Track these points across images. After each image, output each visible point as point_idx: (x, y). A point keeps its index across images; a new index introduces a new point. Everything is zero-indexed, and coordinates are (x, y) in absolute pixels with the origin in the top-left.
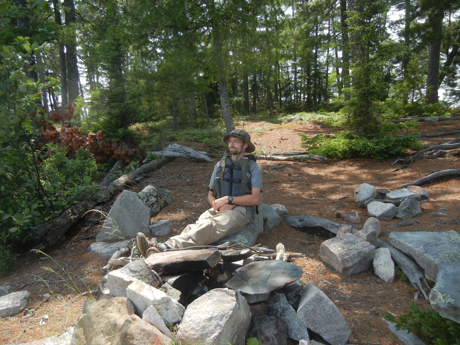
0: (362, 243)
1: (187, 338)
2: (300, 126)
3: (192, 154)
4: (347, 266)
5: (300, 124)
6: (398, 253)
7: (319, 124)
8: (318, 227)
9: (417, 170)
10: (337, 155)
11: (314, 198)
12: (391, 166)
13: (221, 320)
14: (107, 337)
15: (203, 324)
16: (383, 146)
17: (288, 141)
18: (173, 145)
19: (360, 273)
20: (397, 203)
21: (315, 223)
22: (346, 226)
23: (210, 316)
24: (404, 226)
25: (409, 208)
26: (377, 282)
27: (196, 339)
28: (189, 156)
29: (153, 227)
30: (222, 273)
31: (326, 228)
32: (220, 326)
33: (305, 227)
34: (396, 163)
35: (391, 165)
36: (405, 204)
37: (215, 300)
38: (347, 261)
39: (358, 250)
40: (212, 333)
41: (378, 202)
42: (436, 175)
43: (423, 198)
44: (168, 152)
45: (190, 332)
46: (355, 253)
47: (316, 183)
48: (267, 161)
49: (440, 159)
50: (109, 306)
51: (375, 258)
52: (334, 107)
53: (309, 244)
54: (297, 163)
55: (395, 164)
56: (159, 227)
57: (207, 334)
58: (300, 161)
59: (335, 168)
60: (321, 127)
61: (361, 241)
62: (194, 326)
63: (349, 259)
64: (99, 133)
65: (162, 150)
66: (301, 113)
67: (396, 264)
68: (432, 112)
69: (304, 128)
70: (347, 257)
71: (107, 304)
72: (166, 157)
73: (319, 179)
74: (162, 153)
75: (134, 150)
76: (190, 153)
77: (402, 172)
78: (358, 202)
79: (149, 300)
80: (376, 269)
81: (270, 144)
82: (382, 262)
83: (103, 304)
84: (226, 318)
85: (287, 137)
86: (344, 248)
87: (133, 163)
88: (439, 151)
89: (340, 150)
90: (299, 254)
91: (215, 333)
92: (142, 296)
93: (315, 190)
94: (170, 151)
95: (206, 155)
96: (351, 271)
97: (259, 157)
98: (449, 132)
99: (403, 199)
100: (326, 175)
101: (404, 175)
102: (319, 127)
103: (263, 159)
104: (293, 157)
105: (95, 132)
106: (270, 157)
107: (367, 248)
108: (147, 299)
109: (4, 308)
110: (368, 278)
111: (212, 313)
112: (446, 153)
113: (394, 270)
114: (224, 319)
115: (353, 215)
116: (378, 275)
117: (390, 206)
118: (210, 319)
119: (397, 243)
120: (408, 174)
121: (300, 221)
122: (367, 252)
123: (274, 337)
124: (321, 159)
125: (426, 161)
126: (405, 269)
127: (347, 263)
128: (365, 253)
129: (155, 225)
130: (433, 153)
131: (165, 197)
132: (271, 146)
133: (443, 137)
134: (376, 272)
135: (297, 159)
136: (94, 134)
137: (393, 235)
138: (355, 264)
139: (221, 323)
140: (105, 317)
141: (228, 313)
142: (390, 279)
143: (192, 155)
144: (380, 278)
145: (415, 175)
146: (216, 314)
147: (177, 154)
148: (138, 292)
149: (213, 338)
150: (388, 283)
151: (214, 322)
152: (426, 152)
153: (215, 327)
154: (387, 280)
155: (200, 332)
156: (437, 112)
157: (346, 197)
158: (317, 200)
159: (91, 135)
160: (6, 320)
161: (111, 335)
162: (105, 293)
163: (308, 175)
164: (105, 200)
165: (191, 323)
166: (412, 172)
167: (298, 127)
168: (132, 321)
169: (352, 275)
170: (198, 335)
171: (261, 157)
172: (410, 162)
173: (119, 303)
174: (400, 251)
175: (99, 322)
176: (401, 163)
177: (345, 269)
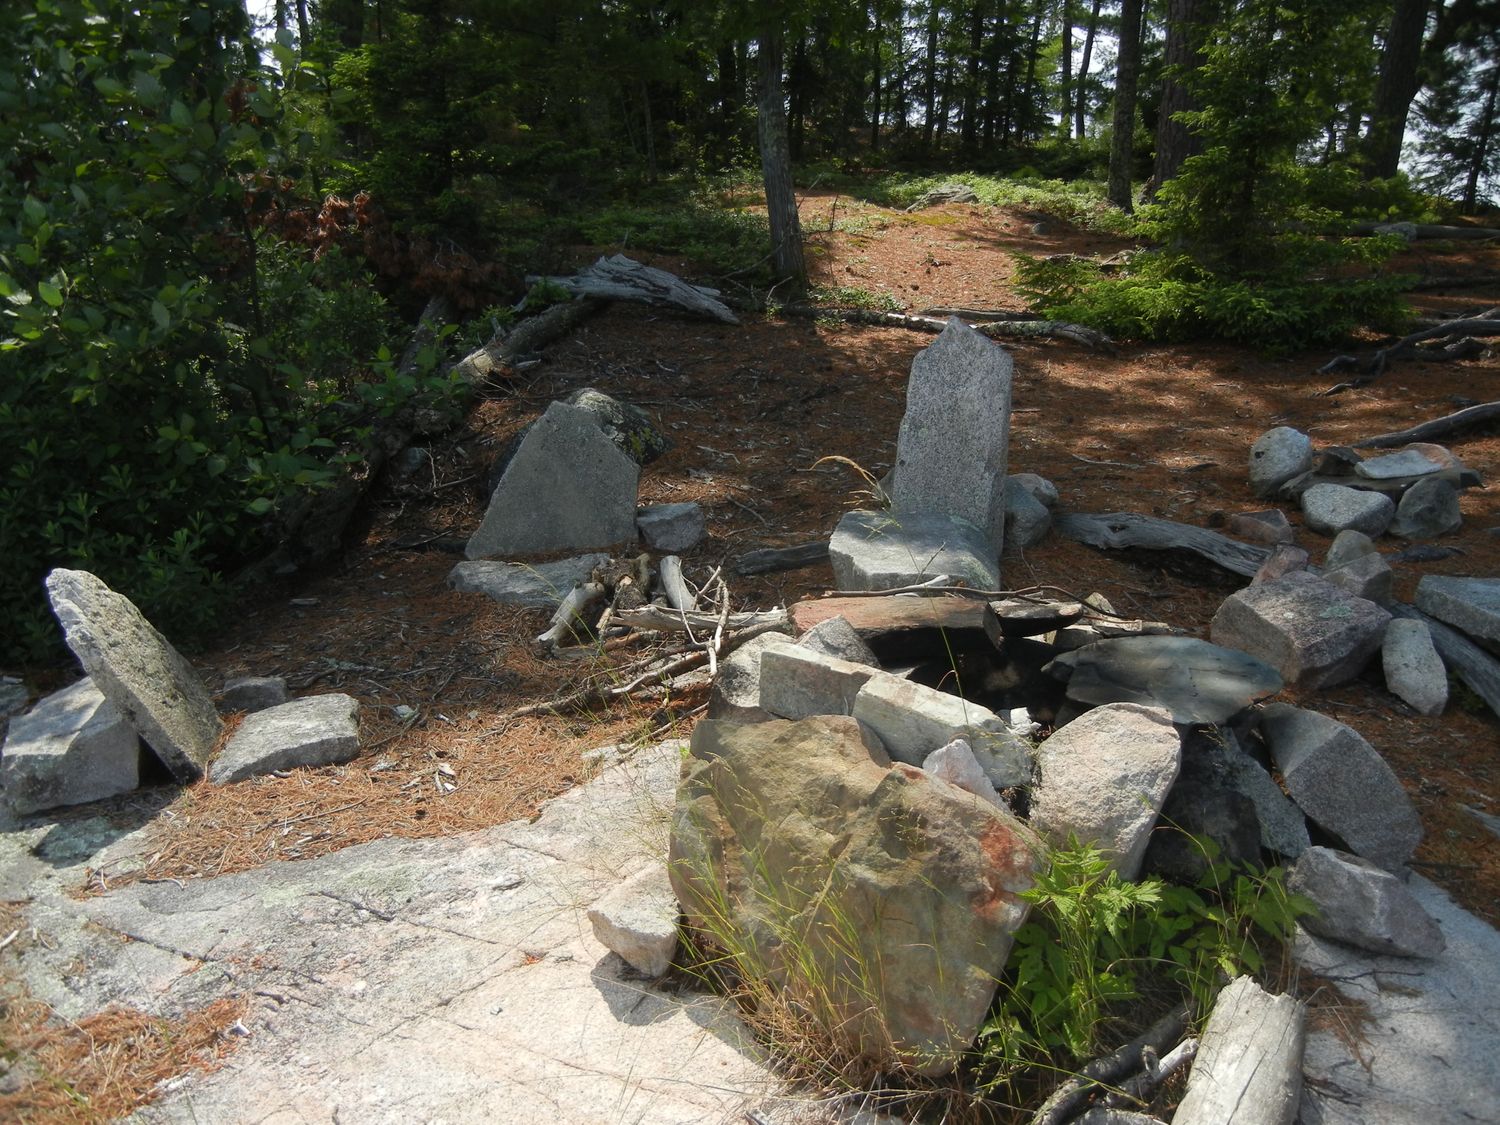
0: (1352, 602)
1: (1067, 826)
2: (973, 222)
3: (673, 292)
4: (1318, 665)
5: (972, 213)
6: (1452, 637)
7: (1031, 217)
8: (1180, 549)
9: (1400, 395)
10: (1141, 328)
11: (1108, 462)
12: (1315, 378)
13: (1151, 784)
14: (815, 820)
15: (1105, 794)
16: (1297, 312)
17: (954, 270)
18: (614, 259)
19: (1342, 686)
20: (1394, 489)
21: (1172, 539)
22: (1292, 553)
23: (1120, 774)
24: (1424, 560)
25: (1431, 510)
26: (1396, 714)
27: (1094, 829)
28: (663, 299)
29: (650, 524)
30: (1000, 666)
31: (1207, 555)
32: (1151, 800)
33: (1130, 549)
34: (1332, 368)
35: (1314, 374)
36: (1420, 498)
37: (1121, 732)
38: (1318, 651)
39: (1346, 620)
40: (1133, 816)
41: (1339, 487)
42: (1474, 414)
43: (1467, 481)
44: (595, 282)
45: (1074, 812)
46: (1342, 629)
47: (1093, 414)
48: (914, 334)
49: (1466, 363)
50: (803, 739)
51: (1386, 647)
52: (1056, 162)
53: (1158, 598)
54: (1013, 345)
55: (1326, 372)
56: (669, 523)
57: (1120, 818)
58: (1017, 341)
59: (1136, 373)
60: (1042, 231)
61: (1347, 598)
62: (1083, 798)
63: (1325, 647)
64: (362, 200)
65: (573, 273)
66: (962, 177)
67: (1451, 667)
68: (1384, 208)
69: (986, 228)
70: (1319, 639)
71: (794, 733)
72: (588, 297)
73: (1100, 402)
74: (576, 282)
75: (488, 267)
76: (667, 290)
77: (1354, 397)
78: (1262, 482)
79: (947, 726)
80: (1391, 676)
81: (898, 274)
82: (1411, 658)
83: (777, 733)
84: (1164, 779)
85: (948, 256)
86: (1302, 615)
87: (494, 313)
88: (1463, 341)
89: (1154, 314)
90: (1161, 625)
91: (1138, 816)
92: (919, 715)
93: (1103, 435)
94: (601, 277)
95: (717, 299)
96: (1322, 679)
97: (883, 319)
98: (1461, 280)
99: (1411, 481)
100: (1118, 390)
101: (1365, 406)
102: (1033, 228)
103: (897, 324)
104: (998, 327)
105: (345, 194)
106: (921, 322)
107: (1372, 617)
108: (937, 722)
109: (314, 740)
110: (1369, 701)
111: (1122, 765)
112: (1484, 346)
113: (1445, 682)
114: (1159, 781)
115: (1271, 521)
116: (1398, 692)
117: (1376, 499)
118: (1123, 781)
119: (1450, 607)
120: (1376, 404)
121: (1113, 529)
122: (1372, 629)
123: (1228, 836)
124: (1088, 337)
125: (1422, 368)
126: (1480, 682)
127: (1316, 657)
128: (1367, 632)
129: (655, 518)
130: (1446, 343)
131: (647, 430)
132: (902, 283)
133: (1441, 295)
134: (1393, 685)
135: (1011, 334)
136: (344, 204)
137: (1431, 584)
138: (1340, 660)
139: (1152, 792)
140: (798, 768)
141: (1167, 767)
142: (1437, 706)
143: (672, 297)
144: (1404, 702)
145: (1399, 409)
146: (1136, 770)
147: (625, 290)
148: (900, 702)
149: (1139, 830)
150: (1431, 714)
151: (1135, 790)
152: (1420, 339)
153: (1139, 803)
154: (1426, 709)
155: (1101, 814)
156: (1399, 207)
157: (1208, 465)
158: (1121, 467)
159: (334, 208)
160: (328, 773)
161: (830, 814)
162: (740, 704)
163: (1062, 388)
164: (438, 428)
165: (1070, 789)
166: (1387, 398)
167: (965, 222)
168: (908, 779)
169: (1324, 691)
170: (1097, 818)
171: (891, 319)
172: (1375, 367)
173: (836, 730)
174: (1459, 632)
175: (779, 781)
176: (1345, 368)
177: (1309, 674)
